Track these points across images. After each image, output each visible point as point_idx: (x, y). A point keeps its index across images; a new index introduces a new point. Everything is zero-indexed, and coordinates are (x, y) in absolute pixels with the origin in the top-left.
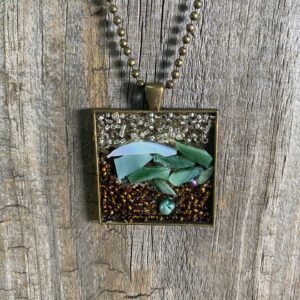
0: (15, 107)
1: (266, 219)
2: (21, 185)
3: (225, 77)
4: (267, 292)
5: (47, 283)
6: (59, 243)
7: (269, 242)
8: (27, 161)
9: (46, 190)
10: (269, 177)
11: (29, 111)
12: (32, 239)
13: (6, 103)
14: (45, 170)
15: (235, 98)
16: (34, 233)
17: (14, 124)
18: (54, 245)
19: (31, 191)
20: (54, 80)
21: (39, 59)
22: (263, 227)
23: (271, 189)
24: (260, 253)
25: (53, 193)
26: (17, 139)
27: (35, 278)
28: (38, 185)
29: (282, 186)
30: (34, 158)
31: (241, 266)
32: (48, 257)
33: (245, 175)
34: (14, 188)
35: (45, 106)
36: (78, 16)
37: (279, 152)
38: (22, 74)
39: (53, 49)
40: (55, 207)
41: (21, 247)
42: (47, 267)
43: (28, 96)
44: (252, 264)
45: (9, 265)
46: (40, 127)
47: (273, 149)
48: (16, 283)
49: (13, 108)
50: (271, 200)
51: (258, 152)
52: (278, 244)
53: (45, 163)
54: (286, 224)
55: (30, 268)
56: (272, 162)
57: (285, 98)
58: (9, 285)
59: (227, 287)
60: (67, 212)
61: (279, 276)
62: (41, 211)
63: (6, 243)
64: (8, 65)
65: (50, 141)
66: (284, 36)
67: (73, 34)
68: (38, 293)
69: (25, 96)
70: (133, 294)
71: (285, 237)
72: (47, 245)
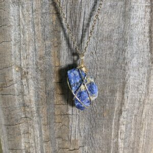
0: (25, 80)
1: (122, 119)
2: (28, 110)
3: (105, 68)
4: (123, 146)
5: (38, 146)
6: (43, 131)
7: (123, 128)
8: (30, 100)
9: (38, 111)
10: (122, 104)
11: (31, 81)
12: (32, 130)
13: (22, 79)
14: (37, 104)
15: (108, 76)
16: (33, 127)
17: (25, 87)
18: (41, 131)
19: (31, 112)
20: (41, 70)
21: (35, 63)
22: (120, 122)
23: (123, 108)
24: (119, 132)
25: (41, 112)
26: (26, 92)
27: (33, 145)
28: (35, 109)
29: (127, 107)
30: (33, 99)
31: (113, 137)
32: (38, 136)
33: (113, 103)
34: (25, 111)
35: (37, 80)
36: (49, 47)
37: (125, 95)
38: (28, 68)
39: (40, 59)
40: (41, 117)
41: (28, 133)
42: (38, 140)
43: (30, 76)
44: (117, 136)
45: (23, 140)
46: (35, 88)
47: (123, 94)
48: (26, 147)
49: (24, 81)
50: (123, 112)
51: (118, 95)
52: (126, 128)
53: (37, 101)
54: (129, 121)
55: (31, 141)
56: (123, 98)
57: (127, 75)
58: (23, 148)
59: (108, 145)
60: (46, 119)
61: (127, 140)
62: (36, 119)
63: (22, 132)
64: (22, 65)
65: (39, 93)
66: (126, 53)
67: (48, 54)
68: (35, 150)
69: (29, 76)
70: (72, 149)
71: (129, 126)
72: (38, 132)
